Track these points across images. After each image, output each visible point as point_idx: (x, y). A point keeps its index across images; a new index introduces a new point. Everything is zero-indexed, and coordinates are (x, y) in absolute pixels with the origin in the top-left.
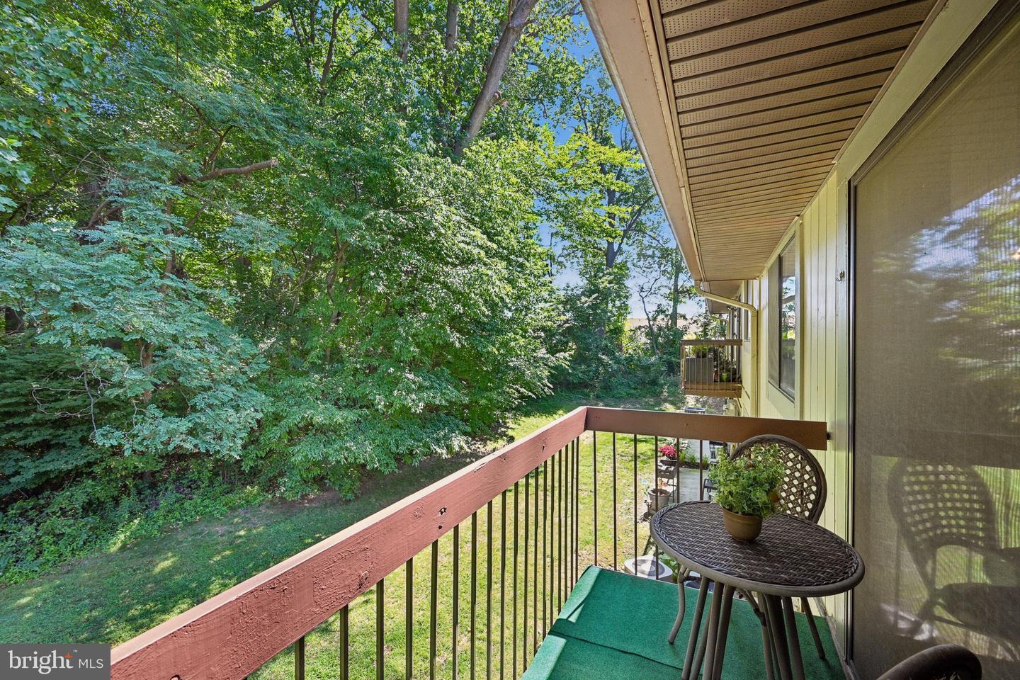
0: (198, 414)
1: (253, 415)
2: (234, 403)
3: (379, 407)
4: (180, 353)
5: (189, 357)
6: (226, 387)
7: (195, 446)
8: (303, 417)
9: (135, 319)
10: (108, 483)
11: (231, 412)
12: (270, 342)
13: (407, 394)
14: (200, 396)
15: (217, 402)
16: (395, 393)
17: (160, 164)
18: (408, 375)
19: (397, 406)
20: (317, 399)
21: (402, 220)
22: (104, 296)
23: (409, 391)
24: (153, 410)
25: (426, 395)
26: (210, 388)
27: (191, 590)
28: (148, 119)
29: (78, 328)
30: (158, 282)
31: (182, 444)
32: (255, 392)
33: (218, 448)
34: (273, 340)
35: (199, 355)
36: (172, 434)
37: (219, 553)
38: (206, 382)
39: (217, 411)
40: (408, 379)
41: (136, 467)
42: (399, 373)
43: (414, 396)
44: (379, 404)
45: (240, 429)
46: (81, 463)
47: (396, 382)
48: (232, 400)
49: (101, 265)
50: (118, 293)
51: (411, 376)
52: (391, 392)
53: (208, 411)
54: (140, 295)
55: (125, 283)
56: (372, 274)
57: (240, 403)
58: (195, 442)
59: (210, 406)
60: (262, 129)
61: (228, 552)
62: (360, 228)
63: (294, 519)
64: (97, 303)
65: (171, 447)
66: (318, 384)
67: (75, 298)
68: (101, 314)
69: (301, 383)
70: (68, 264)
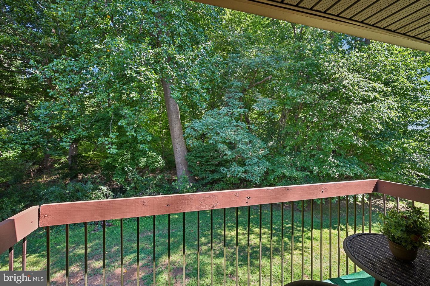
0: (247, 167)
1: (263, 169)
2: (257, 164)
3: (315, 172)
4: (240, 146)
5: (242, 148)
6: (255, 158)
7: (245, 177)
8: (282, 172)
9: (229, 136)
10: (227, 184)
11: (256, 167)
12: (272, 143)
13: (330, 168)
14: (247, 161)
15: (252, 163)
16: (324, 167)
17: (237, 86)
18: (331, 159)
19: (324, 173)
20: (289, 166)
21: (326, 87)
22: (222, 129)
23: (331, 167)
24: (234, 163)
25: (340, 170)
26: (250, 158)
27: (244, 224)
28: (236, 73)
29: (216, 138)
30: (235, 124)
31: (241, 175)
32: (265, 161)
33: (252, 179)
34: (273, 142)
35: (246, 147)
36: (239, 172)
37: (253, 215)
38: (249, 156)
39: (252, 166)
40: (331, 161)
41: (232, 181)
42: (326, 158)
43: (334, 169)
44: (315, 171)
45: (259, 174)
46: (221, 177)
47: (324, 161)
48: (257, 163)
49: (222, 120)
50: (225, 128)
51: (333, 160)
52: (322, 167)
53: (249, 166)
54: (230, 128)
55: (227, 125)
56: (311, 113)
57: (260, 164)
58: (245, 176)
59: (250, 164)
60: (266, 66)
61: (256, 216)
62: (303, 95)
63: (279, 211)
64: (220, 131)
65: (238, 176)
66: (289, 160)
67: (216, 130)
68: (221, 134)
69: (283, 159)
70: (215, 121)
